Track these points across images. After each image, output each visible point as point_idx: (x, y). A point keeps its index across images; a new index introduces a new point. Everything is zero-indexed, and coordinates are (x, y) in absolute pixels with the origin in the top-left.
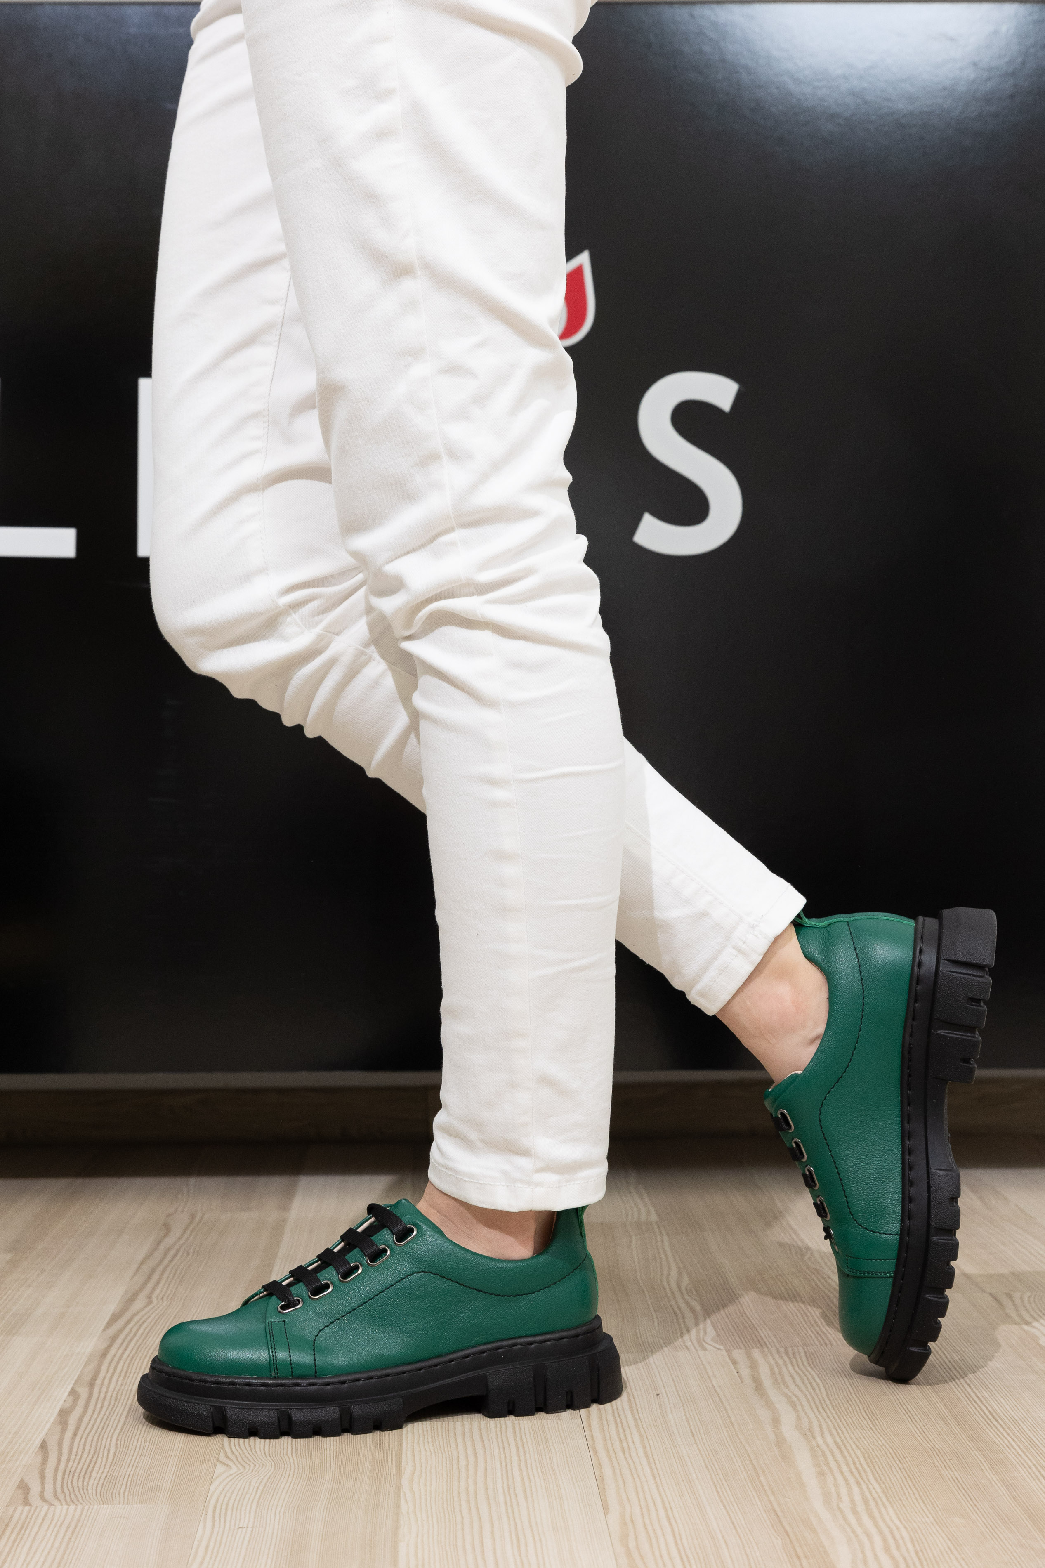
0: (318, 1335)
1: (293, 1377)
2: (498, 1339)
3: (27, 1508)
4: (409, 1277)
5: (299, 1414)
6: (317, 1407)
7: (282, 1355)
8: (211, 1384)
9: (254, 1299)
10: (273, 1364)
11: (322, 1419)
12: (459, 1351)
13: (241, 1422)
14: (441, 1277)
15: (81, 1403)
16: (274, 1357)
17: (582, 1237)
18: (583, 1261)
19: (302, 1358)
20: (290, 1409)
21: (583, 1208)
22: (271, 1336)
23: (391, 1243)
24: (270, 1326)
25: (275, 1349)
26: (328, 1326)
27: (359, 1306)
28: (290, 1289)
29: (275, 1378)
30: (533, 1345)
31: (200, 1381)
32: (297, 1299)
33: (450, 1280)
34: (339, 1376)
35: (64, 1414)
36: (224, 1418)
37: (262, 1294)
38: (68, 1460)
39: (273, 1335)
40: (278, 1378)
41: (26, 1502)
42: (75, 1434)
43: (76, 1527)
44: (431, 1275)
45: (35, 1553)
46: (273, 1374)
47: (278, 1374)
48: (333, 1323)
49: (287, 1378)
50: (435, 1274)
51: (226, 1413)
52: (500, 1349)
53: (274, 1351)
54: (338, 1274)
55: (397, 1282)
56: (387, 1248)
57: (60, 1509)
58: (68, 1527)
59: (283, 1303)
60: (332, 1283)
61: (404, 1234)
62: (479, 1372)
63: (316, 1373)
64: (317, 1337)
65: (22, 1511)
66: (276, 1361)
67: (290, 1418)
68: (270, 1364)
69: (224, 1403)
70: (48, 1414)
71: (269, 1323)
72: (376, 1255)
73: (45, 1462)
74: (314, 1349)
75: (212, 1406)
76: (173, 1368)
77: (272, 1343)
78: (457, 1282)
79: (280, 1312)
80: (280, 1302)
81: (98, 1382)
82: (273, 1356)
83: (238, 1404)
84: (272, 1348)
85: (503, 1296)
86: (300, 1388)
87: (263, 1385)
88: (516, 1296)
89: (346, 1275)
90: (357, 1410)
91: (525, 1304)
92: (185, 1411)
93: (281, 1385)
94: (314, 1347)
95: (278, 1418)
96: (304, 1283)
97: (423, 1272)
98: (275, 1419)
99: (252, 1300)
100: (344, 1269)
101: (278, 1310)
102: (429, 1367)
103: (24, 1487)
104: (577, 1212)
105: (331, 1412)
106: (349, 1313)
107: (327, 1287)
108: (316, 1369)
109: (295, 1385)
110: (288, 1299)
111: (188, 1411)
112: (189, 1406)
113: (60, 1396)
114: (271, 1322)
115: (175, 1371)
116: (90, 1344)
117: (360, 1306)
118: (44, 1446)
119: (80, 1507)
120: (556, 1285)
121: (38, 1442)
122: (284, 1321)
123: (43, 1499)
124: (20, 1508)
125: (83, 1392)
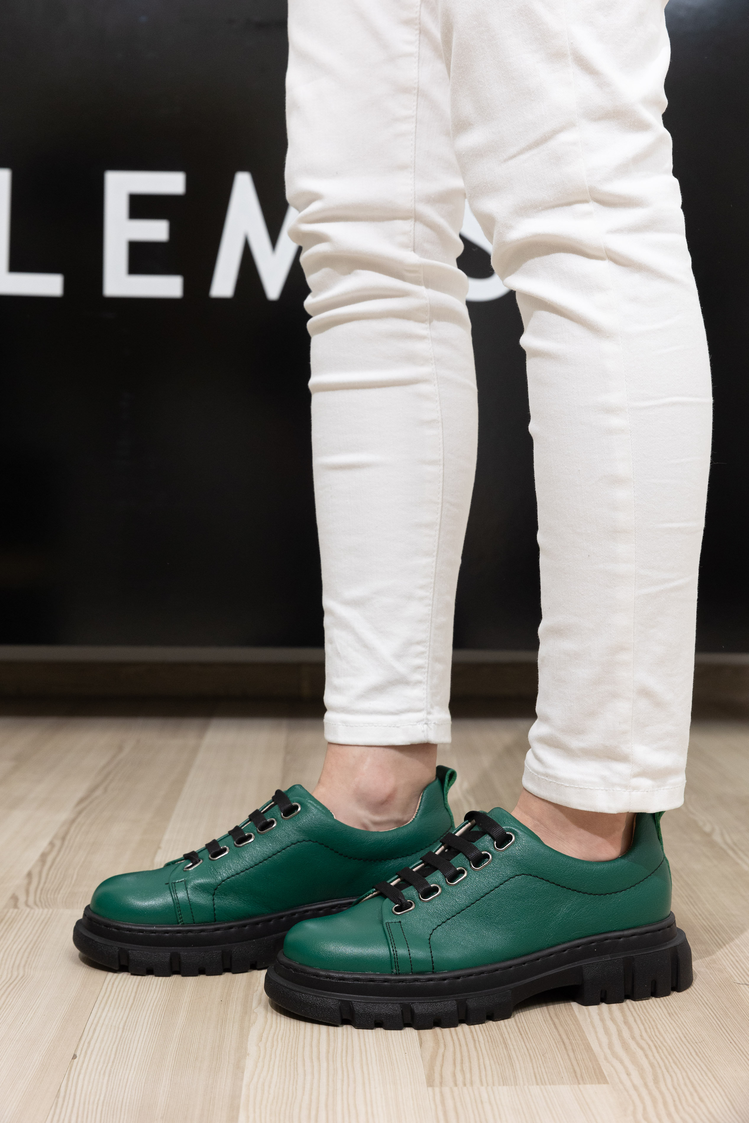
0: (432, 934)
1: (412, 973)
2: (591, 934)
3: (16, 910)
4: (511, 879)
5: (420, 1007)
6: (436, 1001)
7: (402, 952)
8: (338, 980)
9: (367, 898)
10: (394, 960)
11: (441, 1012)
12: (559, 944)
13: (367, 1015)
14: (540, 878)
15: (56, 849)
16: (395, 956)
17: (660, 840)
18: (662, 862)
19: (419, 953)
20: (412, 1003)
21: (660, 814)
22: (391, 936)
23: (492, 849)
24: (388, 926)
25: (395, 948)
26: (440, 925)
27: (467, 907)
28: (402, 891)
29: (396, 974)
30: (622, 939)
31: (327, 977)
32: (410, 902)
33: (548, 881)
34: (454, 970)
35: (44, 857)
36: (351, 1010)
37: (375, 893)
38: (45, 883)
39: (392, 935)
40: (399, 974)
41: (16, 906)
42: (51, 867)
43: (47, 922)
44: (531, 877)
45: (20, 936)
46: (395, 971)
47: (399, 971)
48: (445, 922)
49: (407, 974)
50: (535, 877)
51: (353, 1007)
52: (593, 943)
53: (394, 950)
54: (445, 877)
55: (501, 885)
56: (488, 854)
57: (38, 911)
58: (42, 922)
59: (397, 905)
60: (440, 886)
61: (503, 840)
62: (576, 964)
63: (433, 969)
64: (431, 935)
65: (12, 912)
66: (397, 960)
67: (412, 1011)
68: (391, 960)
69: (351, 997)
70: (33, 856)
71: (386, 924)
72: (479, 860)
73: (29, 884)
74: (430, 947)
75: (339, 1000)
76: (300, 964)
77: (393, 943)
78: (554, 883)
79: (393, 912)
80: (393, 904)
81: (68, 837)
82: (394, 954)
83: (364, 999)
84: (393, 947)
85: (594, 895)
86: (419, 983)
87: (386, 981)
88: (606, 894)
89: (452, 879)
90: (472, 1003)
91: (614, 902)
92: (314, 1004)
93: (402, 981)
94: (430, 945)
95: (402, 1011)
96: (414, 886)
97: (523, 874)
98: (399, 1012)
99: (364, 899)
100: (451, 872)
101: (392, 910)
102: (532, 961)
103: (15, 899)
104: (656, 817)
105: (449, 1005)
106: (459, 913)
107: (436, 890)
108: (433, 965)
109: (416, 981)
110: (401, 901)
111: (318, 1004)
112: (318, 1000)
113: (43, 845)
114: (389, 923)
115: (304, 967)
116: (64, 815)
117: (469, 907)
118: (29, 875)
119: (51, 910)
120: (640, 884)
121: (26, 871)
122: (400, 922)
123: (27, 904)
124: (11, 910)
125: (58, 843)
